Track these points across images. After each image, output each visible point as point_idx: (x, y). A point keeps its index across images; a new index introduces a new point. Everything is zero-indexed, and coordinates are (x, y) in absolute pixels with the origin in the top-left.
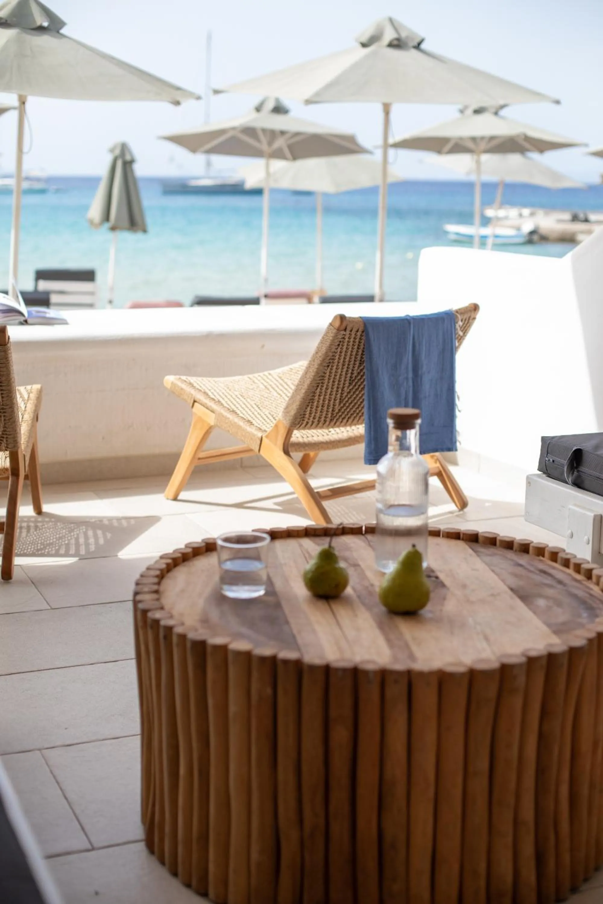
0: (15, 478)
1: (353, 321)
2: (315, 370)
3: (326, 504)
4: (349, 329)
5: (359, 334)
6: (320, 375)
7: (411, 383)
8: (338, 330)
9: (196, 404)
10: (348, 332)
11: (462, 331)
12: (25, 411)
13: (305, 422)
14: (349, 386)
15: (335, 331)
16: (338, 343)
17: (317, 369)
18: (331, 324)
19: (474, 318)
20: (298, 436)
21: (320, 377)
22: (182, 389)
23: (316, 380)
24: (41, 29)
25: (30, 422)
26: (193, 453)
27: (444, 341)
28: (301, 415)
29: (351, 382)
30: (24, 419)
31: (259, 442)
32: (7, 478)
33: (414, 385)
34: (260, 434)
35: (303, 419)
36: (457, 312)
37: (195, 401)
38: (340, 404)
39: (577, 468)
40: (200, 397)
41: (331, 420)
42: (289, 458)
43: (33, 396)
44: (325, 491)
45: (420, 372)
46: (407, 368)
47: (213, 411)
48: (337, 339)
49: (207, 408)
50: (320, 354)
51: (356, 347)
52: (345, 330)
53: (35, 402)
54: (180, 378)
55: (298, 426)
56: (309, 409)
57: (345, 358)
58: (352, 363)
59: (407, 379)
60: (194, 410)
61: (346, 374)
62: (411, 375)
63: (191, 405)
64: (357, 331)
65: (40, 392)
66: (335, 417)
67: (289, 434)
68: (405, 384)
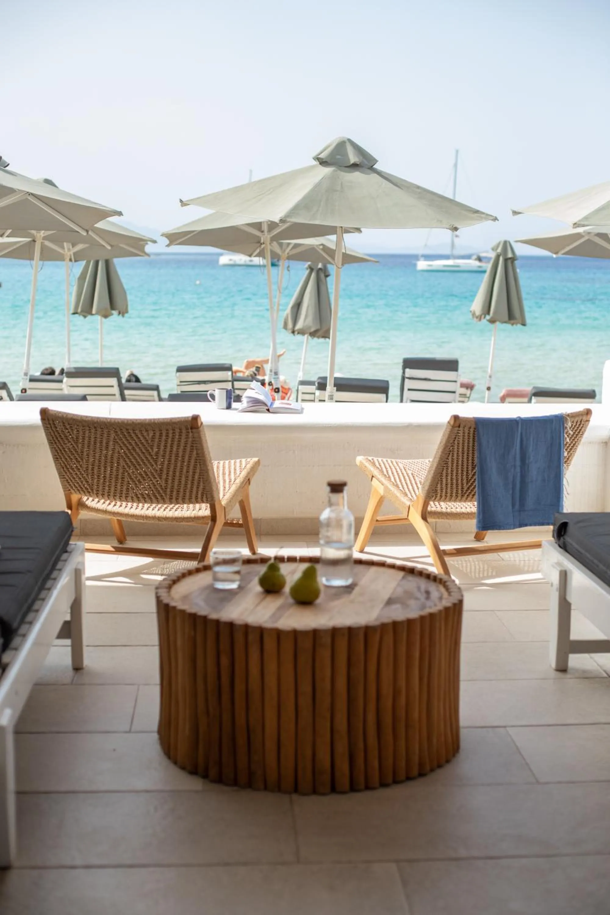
0: (213, 523)
1: (467, 420)
2: (439, 456)
3: (447, 559)
4: (462, 426)
5: (472, 430)
6: (443, 460)
7: (518, 469)
8: (453, 427)
9: (374, 478)
10: (461, 429)
11: (572, 431)
12: (239, 476)
13: (439, 495)
14: (472, 470)
15: (450, 427)
16: (454, 437)
17: (441, 455)
18: (449, 422)
19: (588, 421)
20: (434, 506)
21: (443, 462)
22: (366, 467)
23: (441, 464)
24: (355, 166)
25: (239, 484)
26: (371, 517)
27: (552, 438)
28: (433, 490)
29: (473, 467)
30: (235, 482)
31: (407, 510)
32: (207, 524)
33: (521, 471)
34: (408, 503)
35: (436, 493)
36: (568, 415)
37: (373, 477)
38: (467, 484)
39: (563, 536)
40: (376, 473)
41: (462, 496)
42: (426, 523)
43: (249, 466)
44: (451, 550)
45: (527, 462)
46: (515, 458)
47: (383, 484)
48: (453, 433)
49: (380, 482)
50: (442, 444)
51: (471, 440)
52: (459, 427)
53: (249, 470)
54: (367, 459)
55: (433, 498)
56: (439, 486)
57: (463, 448)
58: (471, 452)
59: (515, 466)
60: (373, 483)
61: (468, 460)
62: (518, 463)
63: (370, 479)
64: (470, 428)
65: (258, 463)
66: (465, 493)
67: (426, 504)
68: (512, 470)
